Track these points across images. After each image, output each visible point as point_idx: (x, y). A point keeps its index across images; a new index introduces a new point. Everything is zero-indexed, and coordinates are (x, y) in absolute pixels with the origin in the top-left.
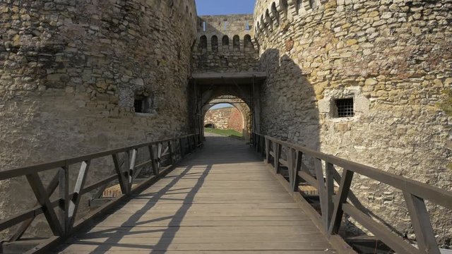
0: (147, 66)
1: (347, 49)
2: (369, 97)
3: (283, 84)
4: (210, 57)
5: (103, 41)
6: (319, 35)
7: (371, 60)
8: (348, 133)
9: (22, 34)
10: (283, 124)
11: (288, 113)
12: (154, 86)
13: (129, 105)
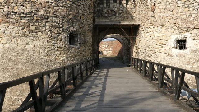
0: (76, 20)
1: (184, 13)
2: (194, 39)
3: (150, 30)
4: (105, 10)
5: (55, 8)
6: (169, 4)
7: (196, 20)
8: (183, 59)
9: (18, 6)
10: (149, 53)
11: (152, 47)
12: (78, 31)
13: (66, 41)
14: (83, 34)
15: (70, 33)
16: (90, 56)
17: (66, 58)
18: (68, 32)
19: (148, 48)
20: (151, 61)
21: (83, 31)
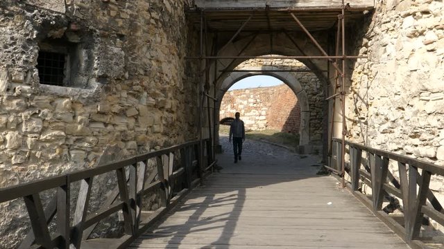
3: (426, 22)
11: (439, 96)
12: (93, 17)
13: (20, 63)
14: (121, 37)
15: (46, 24)
16: (165, 134)
17: (18, 149)
18: (31, 19)
19: (415, 102)
20: (435, 158)
21: (121, 23)
